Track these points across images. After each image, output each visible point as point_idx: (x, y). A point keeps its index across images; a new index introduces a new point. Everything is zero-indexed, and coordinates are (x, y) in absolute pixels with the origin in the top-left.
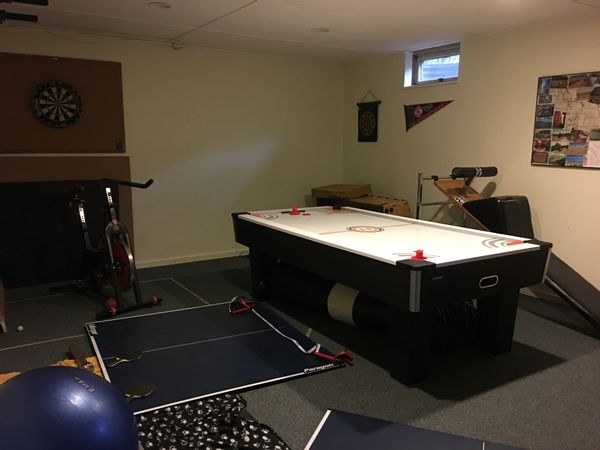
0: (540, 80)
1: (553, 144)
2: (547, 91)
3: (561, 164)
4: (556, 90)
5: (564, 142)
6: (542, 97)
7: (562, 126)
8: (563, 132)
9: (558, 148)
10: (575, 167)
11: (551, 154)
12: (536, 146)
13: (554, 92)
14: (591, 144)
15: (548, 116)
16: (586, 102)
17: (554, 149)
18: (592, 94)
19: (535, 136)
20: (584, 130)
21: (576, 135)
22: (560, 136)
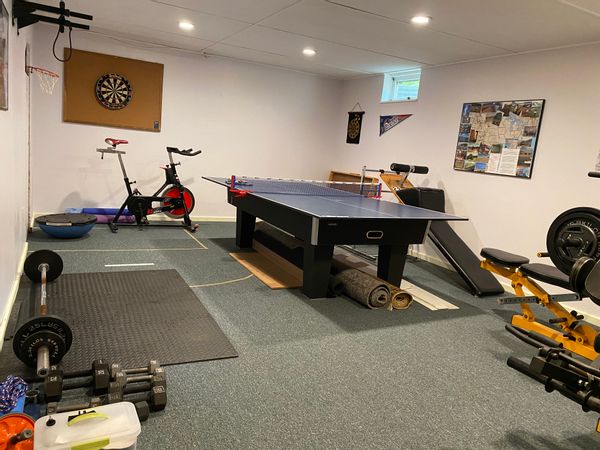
0: (465, 105)
1: (468, 154)
2: (468, 114)
3: (471, 170)
4: (474, 114)
5: (475, 153)
6: (465, 118)
7: (475, 141)
8: (475, 145)
9: (471, 157)
10: (480, 172)
11: (467, 162)
12: (458, 155)
13: (472, 115)
14: (492, 155)
15: (467, 133)
16: (491, 124)
17: (468, 158)
18: (495, 117)
19: (458, 147)
20: (489, 145)
21: (482, 148)
22: (473, 148)
